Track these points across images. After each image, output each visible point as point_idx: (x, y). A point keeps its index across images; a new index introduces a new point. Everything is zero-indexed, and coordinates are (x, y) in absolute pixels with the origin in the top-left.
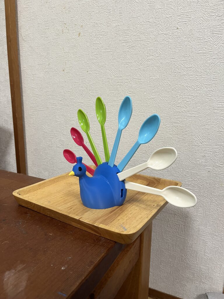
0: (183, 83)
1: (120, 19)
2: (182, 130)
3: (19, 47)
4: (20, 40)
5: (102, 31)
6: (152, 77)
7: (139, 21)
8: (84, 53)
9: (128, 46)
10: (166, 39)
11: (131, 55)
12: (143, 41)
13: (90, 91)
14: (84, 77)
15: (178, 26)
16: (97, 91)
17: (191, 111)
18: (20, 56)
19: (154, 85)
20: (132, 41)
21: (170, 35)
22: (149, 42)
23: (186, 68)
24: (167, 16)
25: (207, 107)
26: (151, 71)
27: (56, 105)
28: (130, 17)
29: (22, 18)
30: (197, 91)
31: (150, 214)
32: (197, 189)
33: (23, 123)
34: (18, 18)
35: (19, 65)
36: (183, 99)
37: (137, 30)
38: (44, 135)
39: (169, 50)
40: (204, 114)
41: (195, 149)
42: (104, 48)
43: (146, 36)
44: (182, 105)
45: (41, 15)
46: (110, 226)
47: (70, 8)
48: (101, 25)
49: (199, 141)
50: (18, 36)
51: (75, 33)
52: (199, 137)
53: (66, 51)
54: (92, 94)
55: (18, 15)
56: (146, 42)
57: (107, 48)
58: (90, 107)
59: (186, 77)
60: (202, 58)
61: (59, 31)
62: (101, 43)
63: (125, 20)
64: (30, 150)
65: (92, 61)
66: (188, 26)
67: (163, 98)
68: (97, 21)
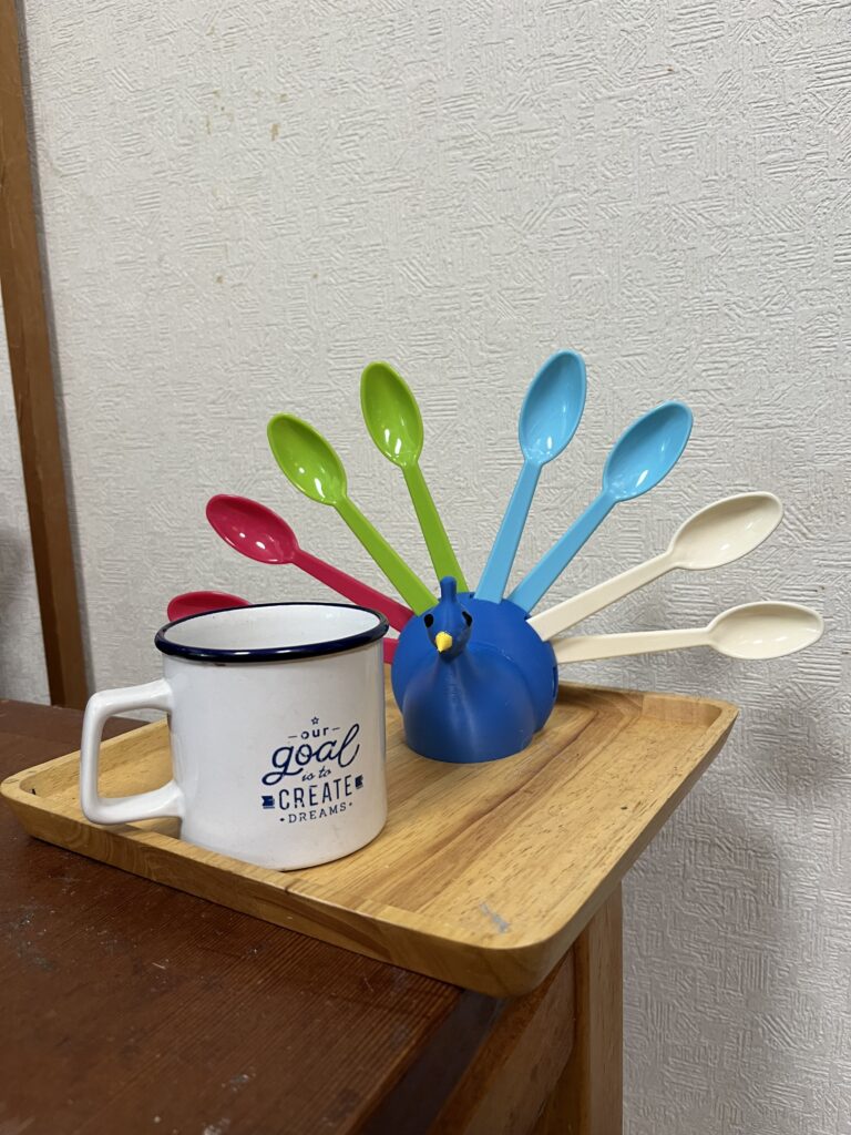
0: (709, 291)
1: (435, 55)
2: (719, 488)
3: (40, 203)
4: (41, 174)
5: (364, 108)
6: (577, 277)
7: (510, 56)
8: (295, 201)
9: (471, 161)
10: (627, 119)
11: (490, 195)
12: (534, 134)
13: (330, 355)
14: (302, 301)
15: (673, 62)
16: (359, 354)
17: (751, 404)
18: (47, 237)
19: (589, 308)
20: (486, 138)
21: (644, 98)
22: (556, 134)
23: (719, 227)
24: (626, 25)
25: (818, 382)
26: (575, 254)
27: (194, 422)
28: (475, 43)
29: (47, 87)
30: (772, 319)
31: (612, 848)
32: (797, 730)
33: (69, 503)
34: (34, 88)
35: (44, 272)
36: (712, 355)
37: (505, 94)
38: (152, 547)
39: (643, 159)
40: (808, 410)
41: (778, 562)
42: (376, 176)
43: (545, 111)
44: (712, 381)
45: (120, 70)
46: (430, 911)
47: (234, 30)
48: (358, 86)
49: (792, 527)
50: (35, 157)
51: (258, 128)
52: (793, 508)
53: (227, 203)
54: (337, 367)
55: (32, 78)
56: (547, 136)
57: (389, 174)
58: (334, 418)
59: (721, 263)
60: (780, 182)
61: (192, 125)
62: (362, 158)
63: (456, 57)
64: (102, 610)
65: (331, 234)
66: (715, 59)
67: (630, 359)
68: (341, 71)
